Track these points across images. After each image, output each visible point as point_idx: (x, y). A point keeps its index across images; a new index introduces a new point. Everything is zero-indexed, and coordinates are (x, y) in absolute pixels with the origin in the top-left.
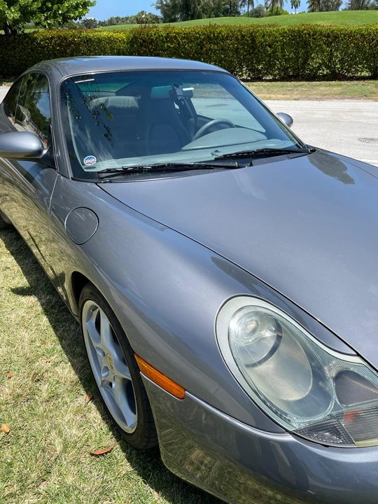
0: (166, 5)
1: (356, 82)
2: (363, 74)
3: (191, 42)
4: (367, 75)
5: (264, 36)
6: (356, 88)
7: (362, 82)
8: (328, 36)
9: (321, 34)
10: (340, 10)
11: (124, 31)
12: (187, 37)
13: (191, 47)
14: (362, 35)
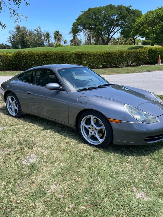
0: (13, 41)
1: (99, 69)
2: (100, 66)
3: (40, 57)
4: (101, 67)
5: (66, 55)
6: (99, 71)
7: (100, 69)
8: (88, 55)
9: (85, 54)
10: (82, 44)
11: (11, 53)
12: (38, 55)
13: (40, 59)
14: (98, 54)
